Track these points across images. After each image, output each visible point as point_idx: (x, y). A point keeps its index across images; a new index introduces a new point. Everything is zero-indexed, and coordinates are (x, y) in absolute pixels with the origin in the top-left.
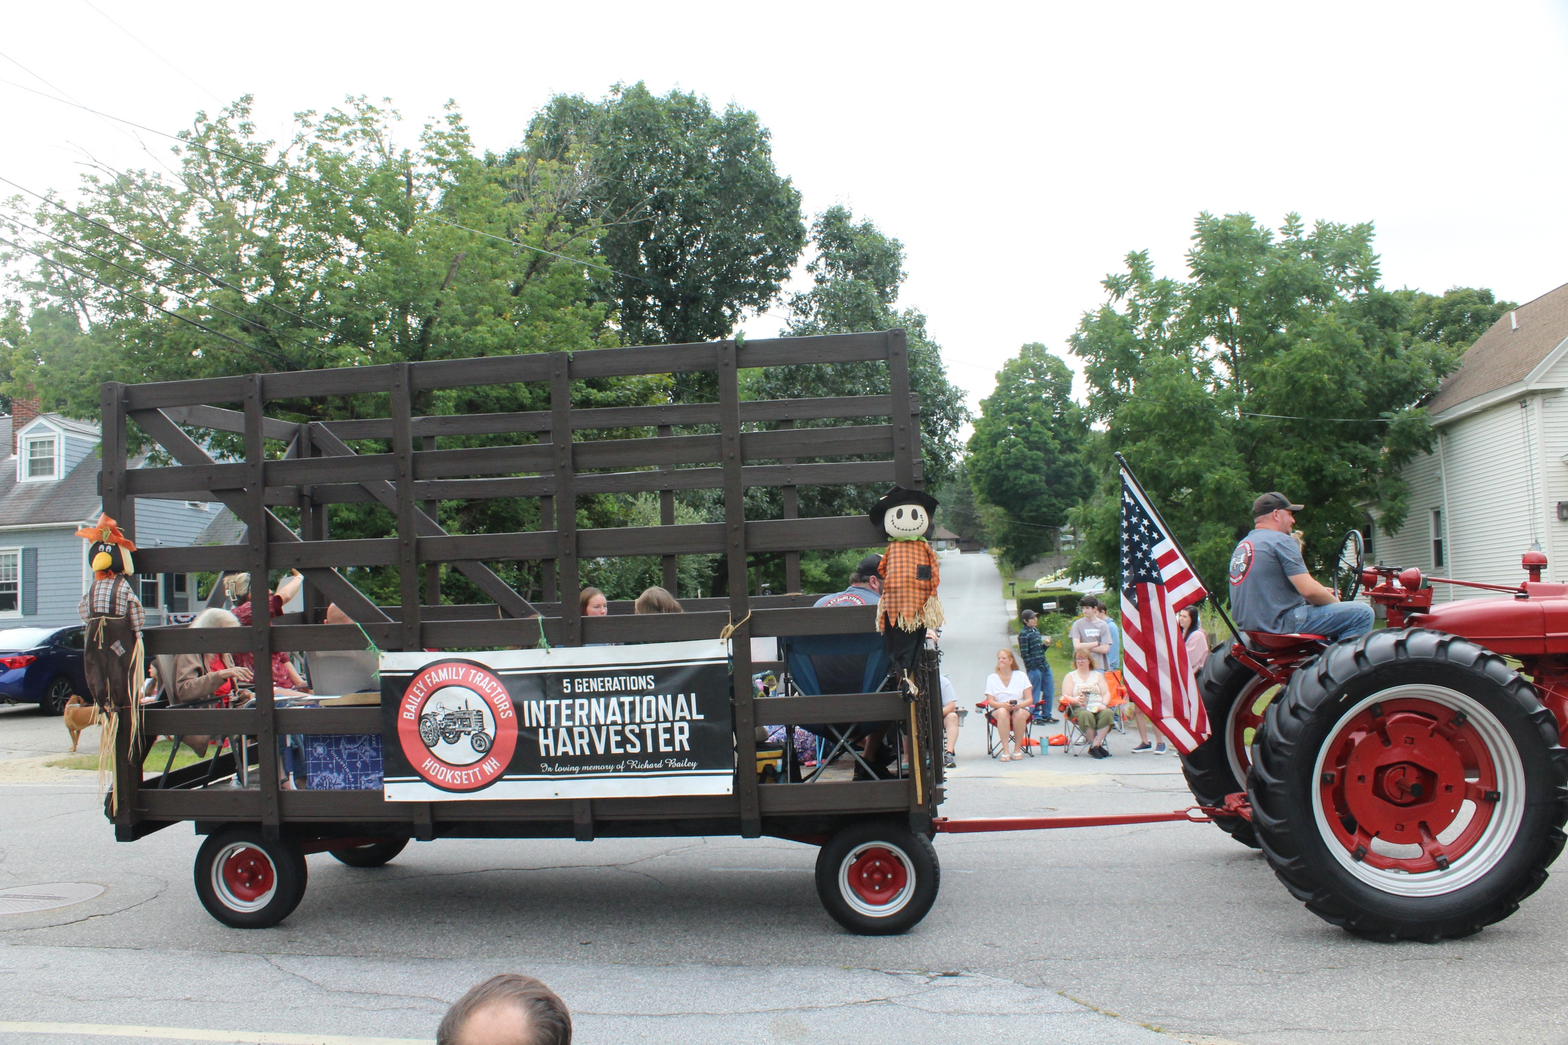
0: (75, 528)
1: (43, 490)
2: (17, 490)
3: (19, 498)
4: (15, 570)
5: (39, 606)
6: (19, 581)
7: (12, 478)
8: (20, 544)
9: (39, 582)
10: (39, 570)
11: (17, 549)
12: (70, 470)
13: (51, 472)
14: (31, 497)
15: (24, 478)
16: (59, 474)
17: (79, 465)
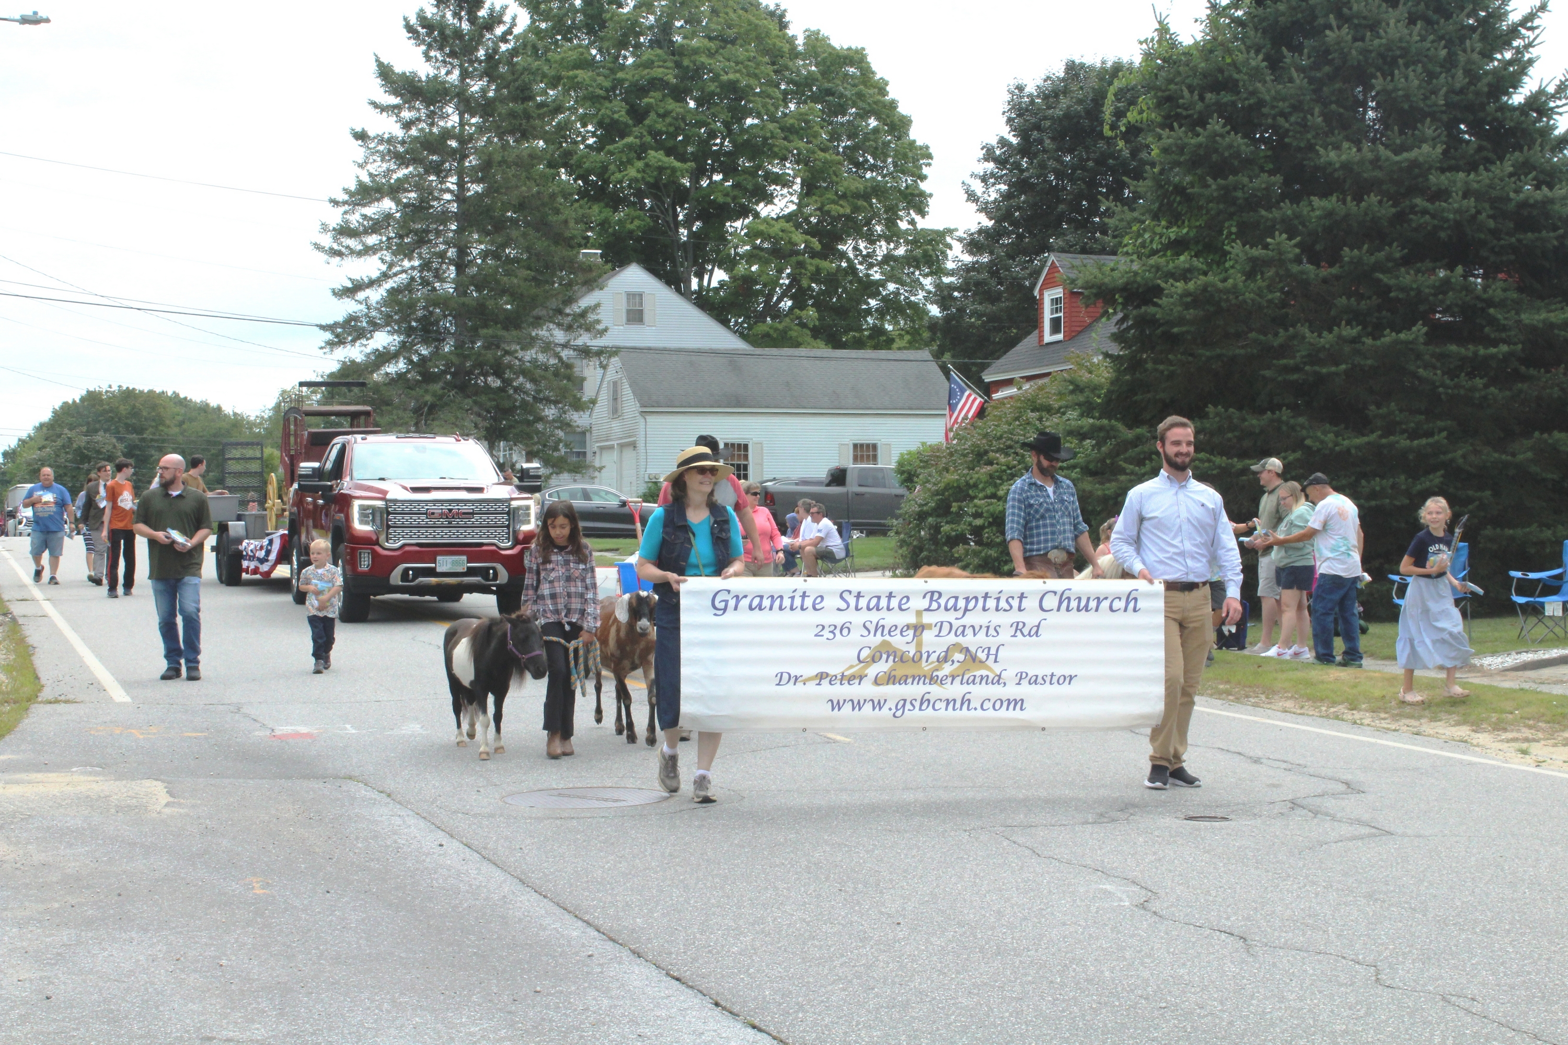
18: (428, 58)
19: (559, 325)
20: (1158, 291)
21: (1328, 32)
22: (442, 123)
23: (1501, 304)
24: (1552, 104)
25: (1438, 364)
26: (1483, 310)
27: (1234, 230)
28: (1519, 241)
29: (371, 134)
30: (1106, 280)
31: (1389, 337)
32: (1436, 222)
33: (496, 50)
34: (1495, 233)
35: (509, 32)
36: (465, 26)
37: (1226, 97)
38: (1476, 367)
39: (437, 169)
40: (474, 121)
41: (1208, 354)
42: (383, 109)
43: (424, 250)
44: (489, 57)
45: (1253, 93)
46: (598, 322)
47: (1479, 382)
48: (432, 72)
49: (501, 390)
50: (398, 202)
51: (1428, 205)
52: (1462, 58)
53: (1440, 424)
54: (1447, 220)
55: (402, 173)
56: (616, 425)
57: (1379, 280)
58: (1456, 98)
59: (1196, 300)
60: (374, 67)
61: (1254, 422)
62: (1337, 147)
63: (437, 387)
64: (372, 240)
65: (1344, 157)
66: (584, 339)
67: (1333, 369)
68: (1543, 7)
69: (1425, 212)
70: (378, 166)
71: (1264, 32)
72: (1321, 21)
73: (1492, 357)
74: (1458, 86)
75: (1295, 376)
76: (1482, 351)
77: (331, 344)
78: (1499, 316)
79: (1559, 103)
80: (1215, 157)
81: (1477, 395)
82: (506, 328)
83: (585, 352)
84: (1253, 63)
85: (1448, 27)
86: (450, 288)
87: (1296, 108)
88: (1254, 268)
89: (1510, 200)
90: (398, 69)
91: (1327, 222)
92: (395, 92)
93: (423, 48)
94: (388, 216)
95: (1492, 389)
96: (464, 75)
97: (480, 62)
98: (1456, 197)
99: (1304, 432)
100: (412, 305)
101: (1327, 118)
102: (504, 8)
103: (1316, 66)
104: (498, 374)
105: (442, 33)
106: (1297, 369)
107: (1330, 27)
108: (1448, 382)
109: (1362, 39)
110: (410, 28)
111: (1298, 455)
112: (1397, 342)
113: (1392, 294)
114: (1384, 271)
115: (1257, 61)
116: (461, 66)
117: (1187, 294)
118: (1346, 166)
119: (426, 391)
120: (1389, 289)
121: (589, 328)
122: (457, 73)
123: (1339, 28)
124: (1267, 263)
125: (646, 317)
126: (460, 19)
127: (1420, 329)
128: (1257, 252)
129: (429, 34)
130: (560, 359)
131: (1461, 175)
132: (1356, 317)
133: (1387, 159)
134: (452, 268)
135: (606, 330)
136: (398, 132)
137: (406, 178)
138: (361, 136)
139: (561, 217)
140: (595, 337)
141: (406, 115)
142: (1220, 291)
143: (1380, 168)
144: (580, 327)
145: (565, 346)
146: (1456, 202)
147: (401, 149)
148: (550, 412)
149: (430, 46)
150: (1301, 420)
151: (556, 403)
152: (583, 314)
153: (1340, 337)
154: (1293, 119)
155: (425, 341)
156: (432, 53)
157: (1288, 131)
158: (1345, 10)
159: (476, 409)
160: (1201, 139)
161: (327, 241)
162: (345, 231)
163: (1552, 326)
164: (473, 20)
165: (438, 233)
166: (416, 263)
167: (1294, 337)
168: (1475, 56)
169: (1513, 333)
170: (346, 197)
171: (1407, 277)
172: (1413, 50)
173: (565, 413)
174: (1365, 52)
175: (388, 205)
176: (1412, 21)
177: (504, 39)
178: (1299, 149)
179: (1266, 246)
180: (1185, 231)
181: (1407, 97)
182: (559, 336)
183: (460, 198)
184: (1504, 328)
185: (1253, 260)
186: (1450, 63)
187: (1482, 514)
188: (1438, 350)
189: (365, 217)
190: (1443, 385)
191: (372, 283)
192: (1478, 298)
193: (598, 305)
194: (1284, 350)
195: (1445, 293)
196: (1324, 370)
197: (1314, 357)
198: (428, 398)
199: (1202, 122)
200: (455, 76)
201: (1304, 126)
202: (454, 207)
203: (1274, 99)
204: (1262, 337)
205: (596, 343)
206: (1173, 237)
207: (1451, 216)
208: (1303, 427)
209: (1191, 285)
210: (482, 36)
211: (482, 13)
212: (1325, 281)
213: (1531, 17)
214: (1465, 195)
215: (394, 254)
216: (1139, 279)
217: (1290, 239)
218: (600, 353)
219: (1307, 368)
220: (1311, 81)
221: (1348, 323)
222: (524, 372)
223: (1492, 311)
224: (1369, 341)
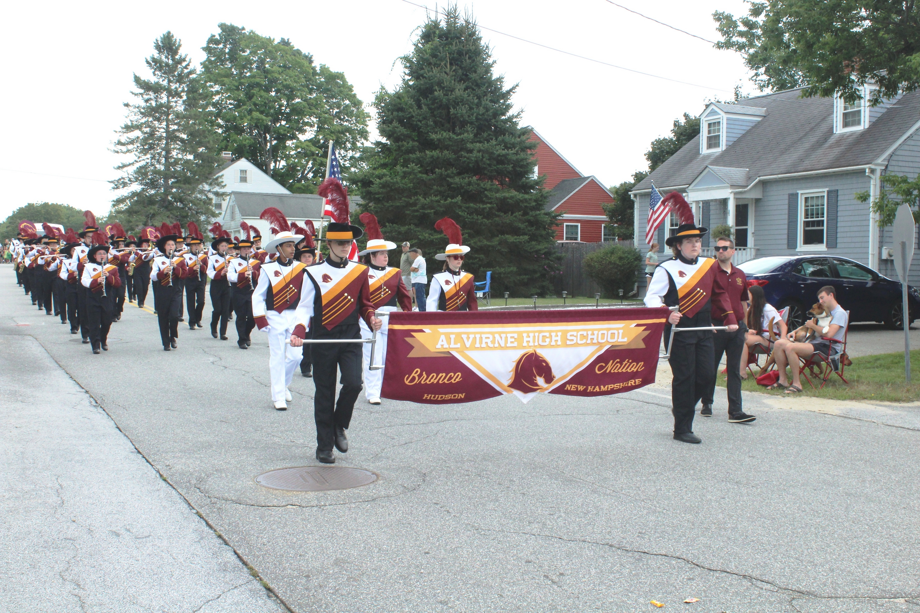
0: (863, 171)
1: (850, 139)
2: (832, 140)
3: (831, 147)
4: (823, 209)
5: (839, 240)
6: (825, 219)
7: (830, 131)
8: (826, 187)
9: (839, 219)
10: (839, 209)
11: (823, 191)
12: (874, 120)
13: (859, 123)
14: (839, 146)
15: (839, 130)
16: (865, 124)
17: (884, 114)
18: (155, 75)
19: (207, 183)
20: (371, 183)
21: (435, 93)
22: (160, 100)
23: (490, 190)
24: (514, 120)
25: (467, 211)
26: (484, 192)
27: (402, 161)
28: (498, 168)
29: (131, 104)
30: (356, 177)
31: (449, 200)
32: (468, 160)
33: (182, 71)
34: (490, 165)
35: (188, 65)
36: (170, 62)
37: (401, 114)
38: (479, 212)
39: (158, 119)
40: (173, 100)
41: (388, 205)
42: (136, 95)
43: (152, 151)
44: (179, 75)
45: (410, 113)
46: (222, 182)
47: (480, 217)
48: (156, 80)
49: (183, 208)
50: (143, 132)
51: (466, 154)
52: (483, 103)
53: (466, 231)
54: (472, 160)
55: (144, 120)
56: (233, 223)
57: (448, 181)
58: (480, 117)
59: (384, 186)
60: (133, 79)
61: (403, 229)
62: (436, 133)
63: (156, 207)
64: (130, 147)
65: (438, 137)
66: (216, 189)
67: (429, 211)
68: (517, 85)
69: (465, 157)
70: (134, 118)
71: (418, 91)
72: (434, 88)
73: (485, 208)
74: (481, 113)
75: (416, 214)
76: (481, 206)
77: (114, 188)
78: (488, 194)
79: (518, 120)
80: (395, 135)
81: (479, 222)
82: (184, 184)
83: (217, 194)
84: (410, 102)
85: (479, 92)
86: (162, 168)
87: (425, 118)
88: (405, 175)
89: (495, 154)
90: (142, 79)
91: (431, 160)
92: (142, 87)
93: (153, 70)
94: (138, 137)
95: (484, 220)
96: (170, 81)
97: (176, 77)
98: (475, 152)
99: (419, 233)
100: (146, 174)
101: (435, 122)
102: (186, 55)
103: (433, 104)
104: (181, 202)
105: (160, 65)
106: (417, 211)
107: (436, 91)
108: (469, 217)
109: (448, 95)
110: (148, 62)
111: (416, 241)
112: (451, 202)
113: (452, 186)
114: (450, 177)
115: (411, 101)
116: (168, 78)
117: (380, 183)
118: (439, 140)
119: (151, 208)
120: (452, 183)
121: (219, 184)
122: (166, 81)
123: (440, 91)
124: (410, 173)
125: (248, 179)
126: (168, 59)
127: (459, 198)
128: (405, 169)
129: (155, 65)
130: (207, 196)
131: (478, 144)
132: (441, 193)
133: (453, 138)
134: (164, 159)
135: (225, 185)
136: (143, 104)
137: (145, 123)
138: (127, 105)
139: (207, 140)
140: (221, 188)
141: (146, 97)
142: (391, 183)
143: (451, 141)
144: (215, 184)
145: (209, 191)
146: (475, 154)
147: (143, 110)
148: (203, 218)
149: (155, 69)
150: (419, 229)
151: (205, 214)
152: (217, 179)
153: (432, 201)
154: (423, 122)
155: (152, 189)
156: (157, 73)
157: (421, 127)
158: (442, 85)
159: (171, 216)
160: (390, 128)
161: (113, 147)
162: (120, 143)
163: (507, 198)
164: (173, 60)
165: (158, 145)
166: (149, 156)
167: (417, 199)
168: (488, 102)
169: (493, 200)
170: (121, 130)
171: (457, 180)
172: (465, 100)
173: (209, 218)
174: (448, 100)
175: (137, 133)
176: (465, 89)
177: (186, 67)
178: (426, 133)
179: (408, 167)
180: (387, 160)
181: (462, 116)
182: (207, 187)
183: (167, 131)
184: (490, 198)
185: (405, 173)
186: (478, 105)
187: (480, 263)
188: (467, 206)
189: (128, 138)
190: (467, 218)
191: (130, 164)
192: (482, 188)
193: (223, 175)
194: (415, 204)
195: (469, 185)
196: (426, 212)
197: (423, 207)
198: (152, 211)
199: (391, 123)
200: (165, 83)
201: (427, 125)
202: (164, 135)
203: (417, 115)
204: (406, 199)
205: (221, 191)
206: (382, 162)
207: (473, 159)
208: (419, 231)
209: (382, 181)
210: (177, 66)
211: (177, 57)
212: (430, 180)
213: (514, 88)
214: (479, 151)
215: (140, 153)
216: (366, 178)
217: (416, 165)
218: (223, 194)
219: (421, 211)
220: (430, 109)
221: (436, 196)
222: (192, 202)
223: (486, 192)
224: (442, 202)
